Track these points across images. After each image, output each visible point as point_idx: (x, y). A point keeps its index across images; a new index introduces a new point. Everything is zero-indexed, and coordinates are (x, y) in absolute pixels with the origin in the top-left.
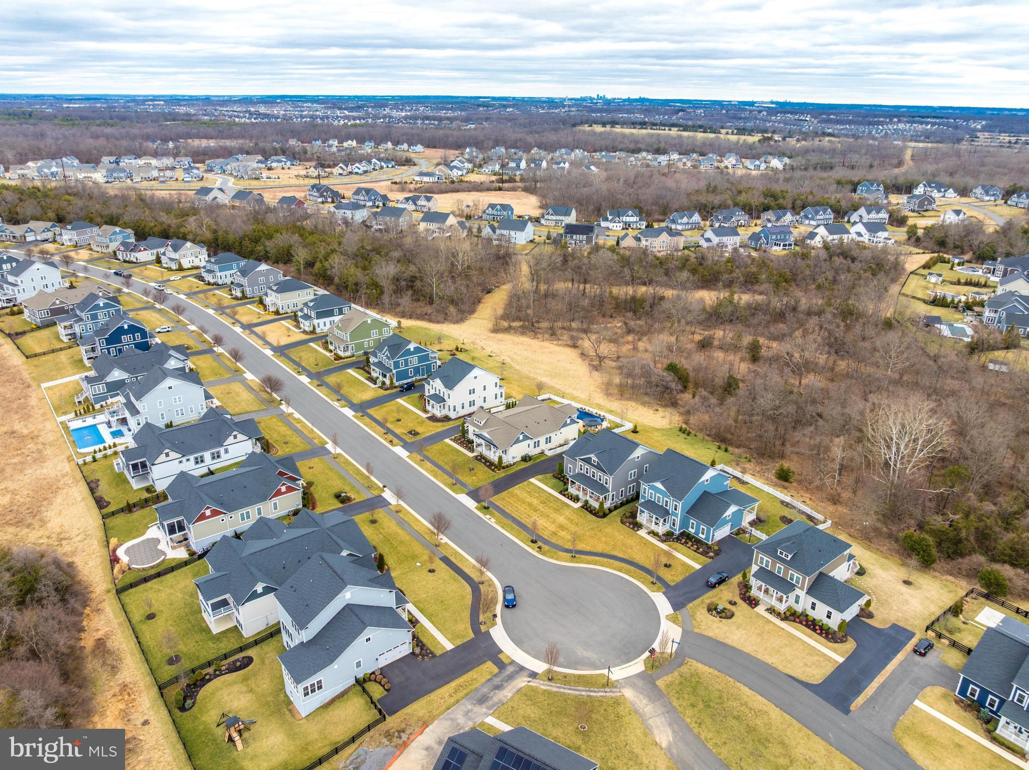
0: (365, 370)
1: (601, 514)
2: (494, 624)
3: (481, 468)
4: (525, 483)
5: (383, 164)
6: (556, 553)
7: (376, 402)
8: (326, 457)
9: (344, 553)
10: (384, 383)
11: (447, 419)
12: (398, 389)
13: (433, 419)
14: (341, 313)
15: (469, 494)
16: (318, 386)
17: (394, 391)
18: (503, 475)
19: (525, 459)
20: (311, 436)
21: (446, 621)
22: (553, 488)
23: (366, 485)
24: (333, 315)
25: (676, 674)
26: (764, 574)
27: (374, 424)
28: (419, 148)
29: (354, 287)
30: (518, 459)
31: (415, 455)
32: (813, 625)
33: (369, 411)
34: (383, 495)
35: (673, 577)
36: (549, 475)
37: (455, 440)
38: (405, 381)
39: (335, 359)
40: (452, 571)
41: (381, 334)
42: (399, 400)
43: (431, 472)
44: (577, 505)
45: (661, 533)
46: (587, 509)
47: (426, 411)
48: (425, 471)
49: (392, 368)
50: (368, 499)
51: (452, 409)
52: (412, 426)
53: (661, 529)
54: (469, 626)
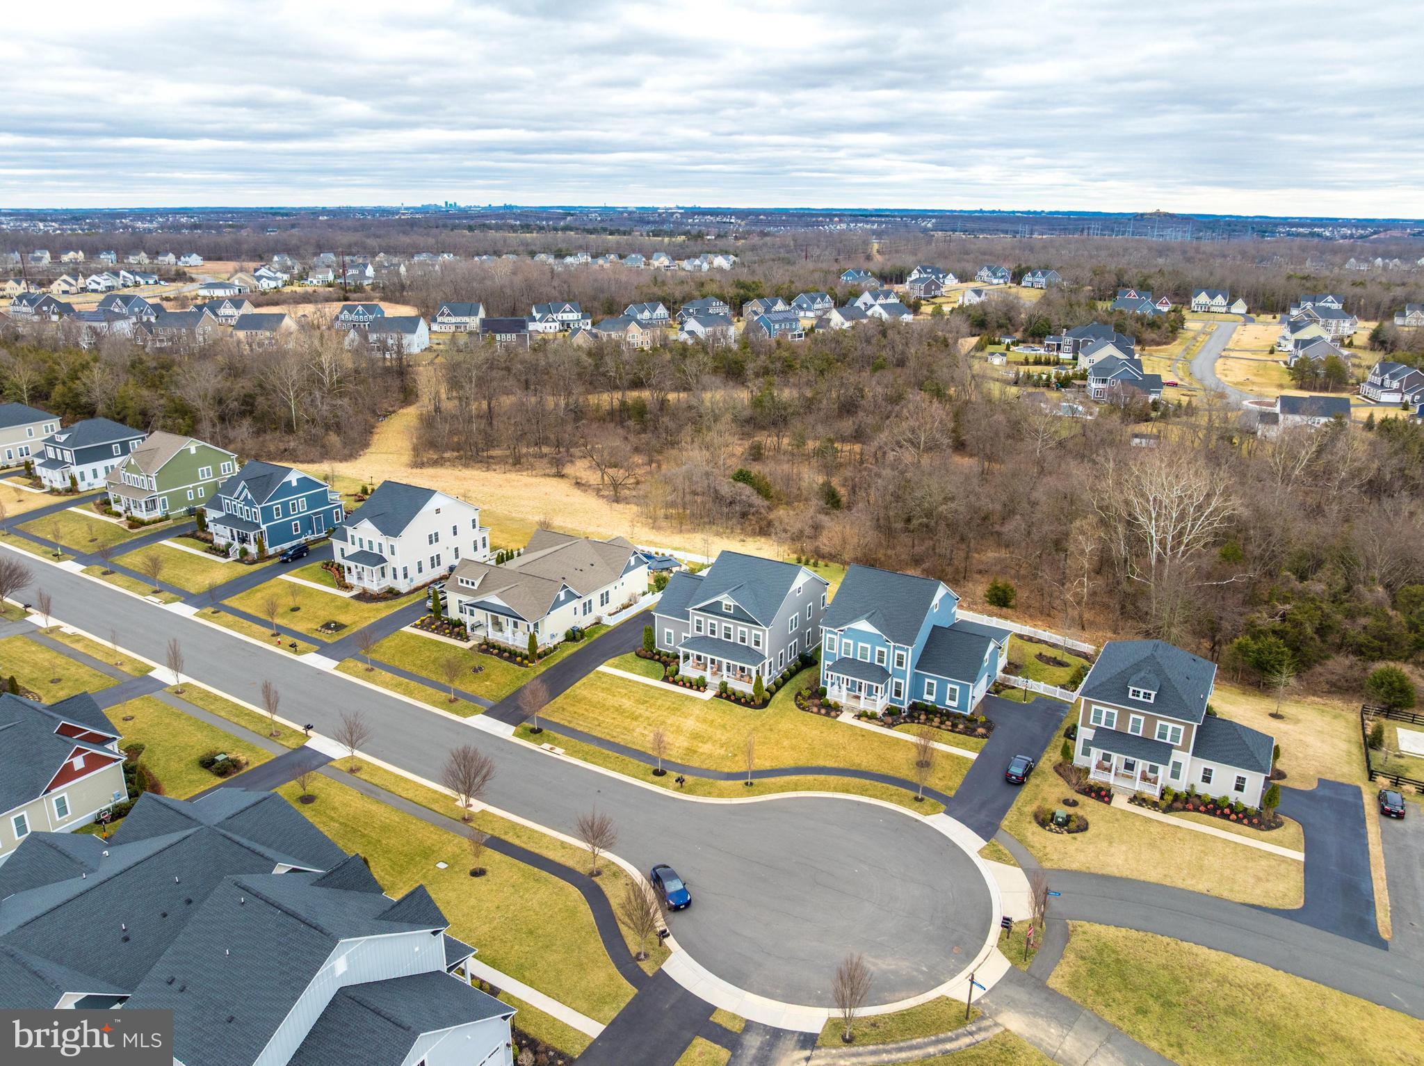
0: (198, 538)
1: (759, 701)
2: (666, 953)
3: (495, 664)
4: (591, 675)
5: (138, 278)
6: (712, 785)
7: (237, 586)
8: (157, 694)
9: (281, 869)
10: (244, 552)
11: (392, 594)
12: (276, 560)
13: (365, 597)
14: (125, 450)
15: (491, 712)
16: (105, 573)
17: (268, 563)
18: (543, 669)
19: (573, 636)
20: (111, 661)
21: (559, 972)
22: (647, 674)
23: (267, 732)
24: (110, 455)
25: (1071, 957)
26: (1108, 739)
27: (246, 623)
28: (195, 259)
29: (139, 417)
30: (561, 638)
31: (351, 663)
32: (1218, 809)
33: (226, 602)
34: (309, 744)
35: (946, 781)
36: (631, 656)
37: (422, 626)
38: (287, 546)
39: (131, 527)
40: (522, 865)
41: (217, 473)
42: (284, 577)
43: (395, 687)
44: (709, 694)
45: (880, 713)
46: (728, 698)
47: (347, 587)
48: (383, 688)
49: (260, 520)
50: (278, 759)
51: (400, 574)
52: (326, 615)
53: (879, 704)
54: (613, 970)
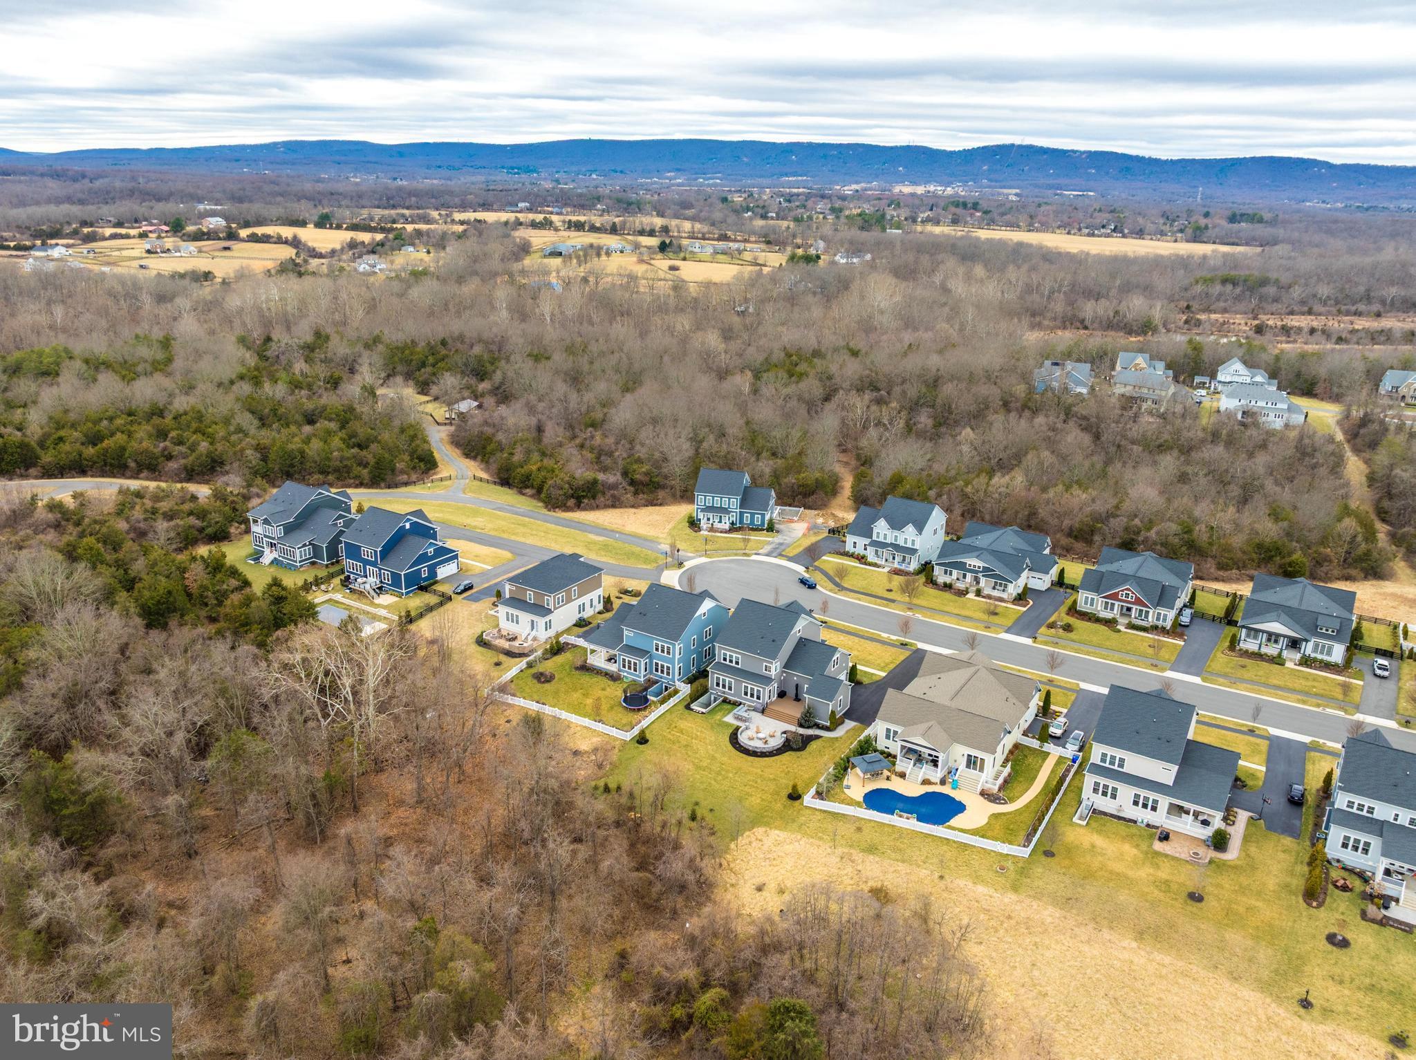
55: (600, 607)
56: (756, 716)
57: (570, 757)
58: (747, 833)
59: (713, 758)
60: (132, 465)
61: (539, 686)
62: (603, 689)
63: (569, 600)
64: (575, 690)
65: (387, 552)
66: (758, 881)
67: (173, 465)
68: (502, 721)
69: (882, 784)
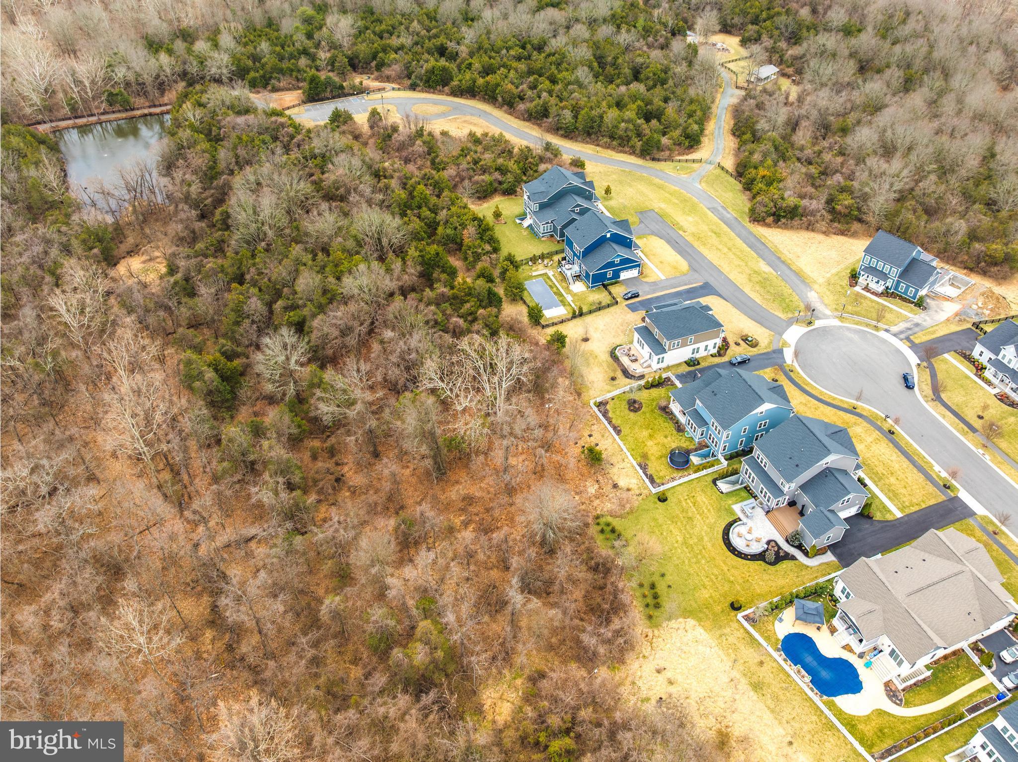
2: (917, 365)
6: (871, 416)
35: (774, 371)
55: (715, 351)
56: (760, 513)
57: (610, 486)
58: (681, 620)
59: (701, 539)
60: (500, 99)
61: (627, 411)
62: (666, 437)
63: (684, 345)
64: (647, 428)
65: (589, 251)
66: (662, 664)
67: (521, 107)
68: (586, 434)
69: (809, 631)
